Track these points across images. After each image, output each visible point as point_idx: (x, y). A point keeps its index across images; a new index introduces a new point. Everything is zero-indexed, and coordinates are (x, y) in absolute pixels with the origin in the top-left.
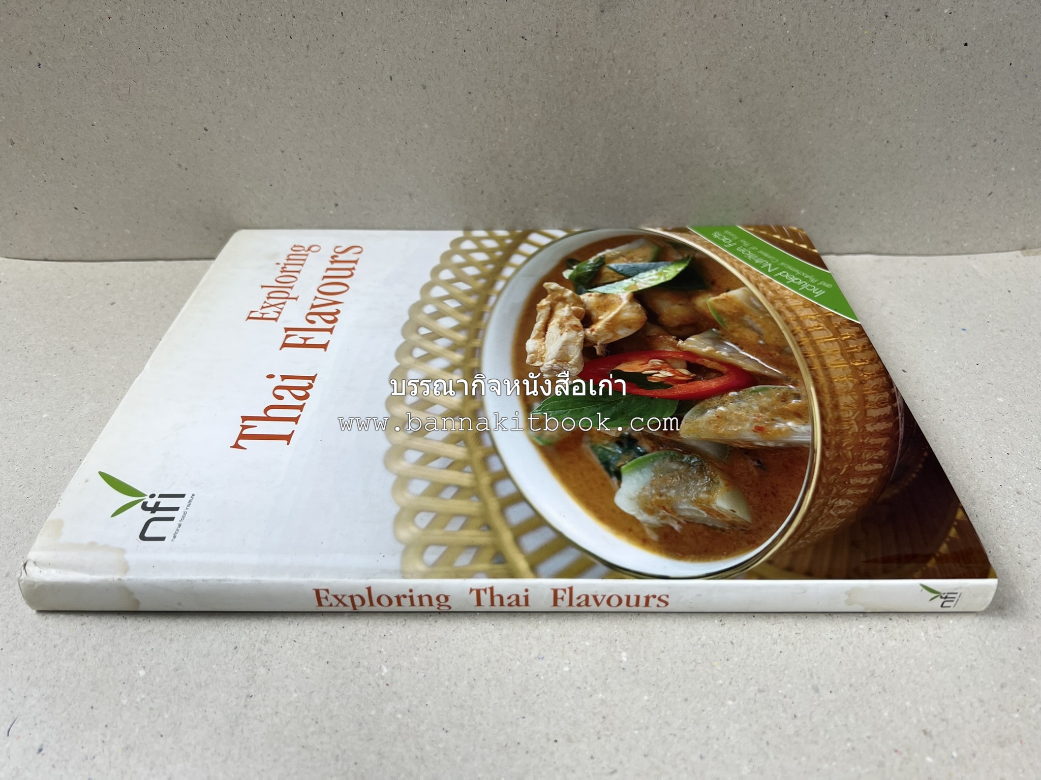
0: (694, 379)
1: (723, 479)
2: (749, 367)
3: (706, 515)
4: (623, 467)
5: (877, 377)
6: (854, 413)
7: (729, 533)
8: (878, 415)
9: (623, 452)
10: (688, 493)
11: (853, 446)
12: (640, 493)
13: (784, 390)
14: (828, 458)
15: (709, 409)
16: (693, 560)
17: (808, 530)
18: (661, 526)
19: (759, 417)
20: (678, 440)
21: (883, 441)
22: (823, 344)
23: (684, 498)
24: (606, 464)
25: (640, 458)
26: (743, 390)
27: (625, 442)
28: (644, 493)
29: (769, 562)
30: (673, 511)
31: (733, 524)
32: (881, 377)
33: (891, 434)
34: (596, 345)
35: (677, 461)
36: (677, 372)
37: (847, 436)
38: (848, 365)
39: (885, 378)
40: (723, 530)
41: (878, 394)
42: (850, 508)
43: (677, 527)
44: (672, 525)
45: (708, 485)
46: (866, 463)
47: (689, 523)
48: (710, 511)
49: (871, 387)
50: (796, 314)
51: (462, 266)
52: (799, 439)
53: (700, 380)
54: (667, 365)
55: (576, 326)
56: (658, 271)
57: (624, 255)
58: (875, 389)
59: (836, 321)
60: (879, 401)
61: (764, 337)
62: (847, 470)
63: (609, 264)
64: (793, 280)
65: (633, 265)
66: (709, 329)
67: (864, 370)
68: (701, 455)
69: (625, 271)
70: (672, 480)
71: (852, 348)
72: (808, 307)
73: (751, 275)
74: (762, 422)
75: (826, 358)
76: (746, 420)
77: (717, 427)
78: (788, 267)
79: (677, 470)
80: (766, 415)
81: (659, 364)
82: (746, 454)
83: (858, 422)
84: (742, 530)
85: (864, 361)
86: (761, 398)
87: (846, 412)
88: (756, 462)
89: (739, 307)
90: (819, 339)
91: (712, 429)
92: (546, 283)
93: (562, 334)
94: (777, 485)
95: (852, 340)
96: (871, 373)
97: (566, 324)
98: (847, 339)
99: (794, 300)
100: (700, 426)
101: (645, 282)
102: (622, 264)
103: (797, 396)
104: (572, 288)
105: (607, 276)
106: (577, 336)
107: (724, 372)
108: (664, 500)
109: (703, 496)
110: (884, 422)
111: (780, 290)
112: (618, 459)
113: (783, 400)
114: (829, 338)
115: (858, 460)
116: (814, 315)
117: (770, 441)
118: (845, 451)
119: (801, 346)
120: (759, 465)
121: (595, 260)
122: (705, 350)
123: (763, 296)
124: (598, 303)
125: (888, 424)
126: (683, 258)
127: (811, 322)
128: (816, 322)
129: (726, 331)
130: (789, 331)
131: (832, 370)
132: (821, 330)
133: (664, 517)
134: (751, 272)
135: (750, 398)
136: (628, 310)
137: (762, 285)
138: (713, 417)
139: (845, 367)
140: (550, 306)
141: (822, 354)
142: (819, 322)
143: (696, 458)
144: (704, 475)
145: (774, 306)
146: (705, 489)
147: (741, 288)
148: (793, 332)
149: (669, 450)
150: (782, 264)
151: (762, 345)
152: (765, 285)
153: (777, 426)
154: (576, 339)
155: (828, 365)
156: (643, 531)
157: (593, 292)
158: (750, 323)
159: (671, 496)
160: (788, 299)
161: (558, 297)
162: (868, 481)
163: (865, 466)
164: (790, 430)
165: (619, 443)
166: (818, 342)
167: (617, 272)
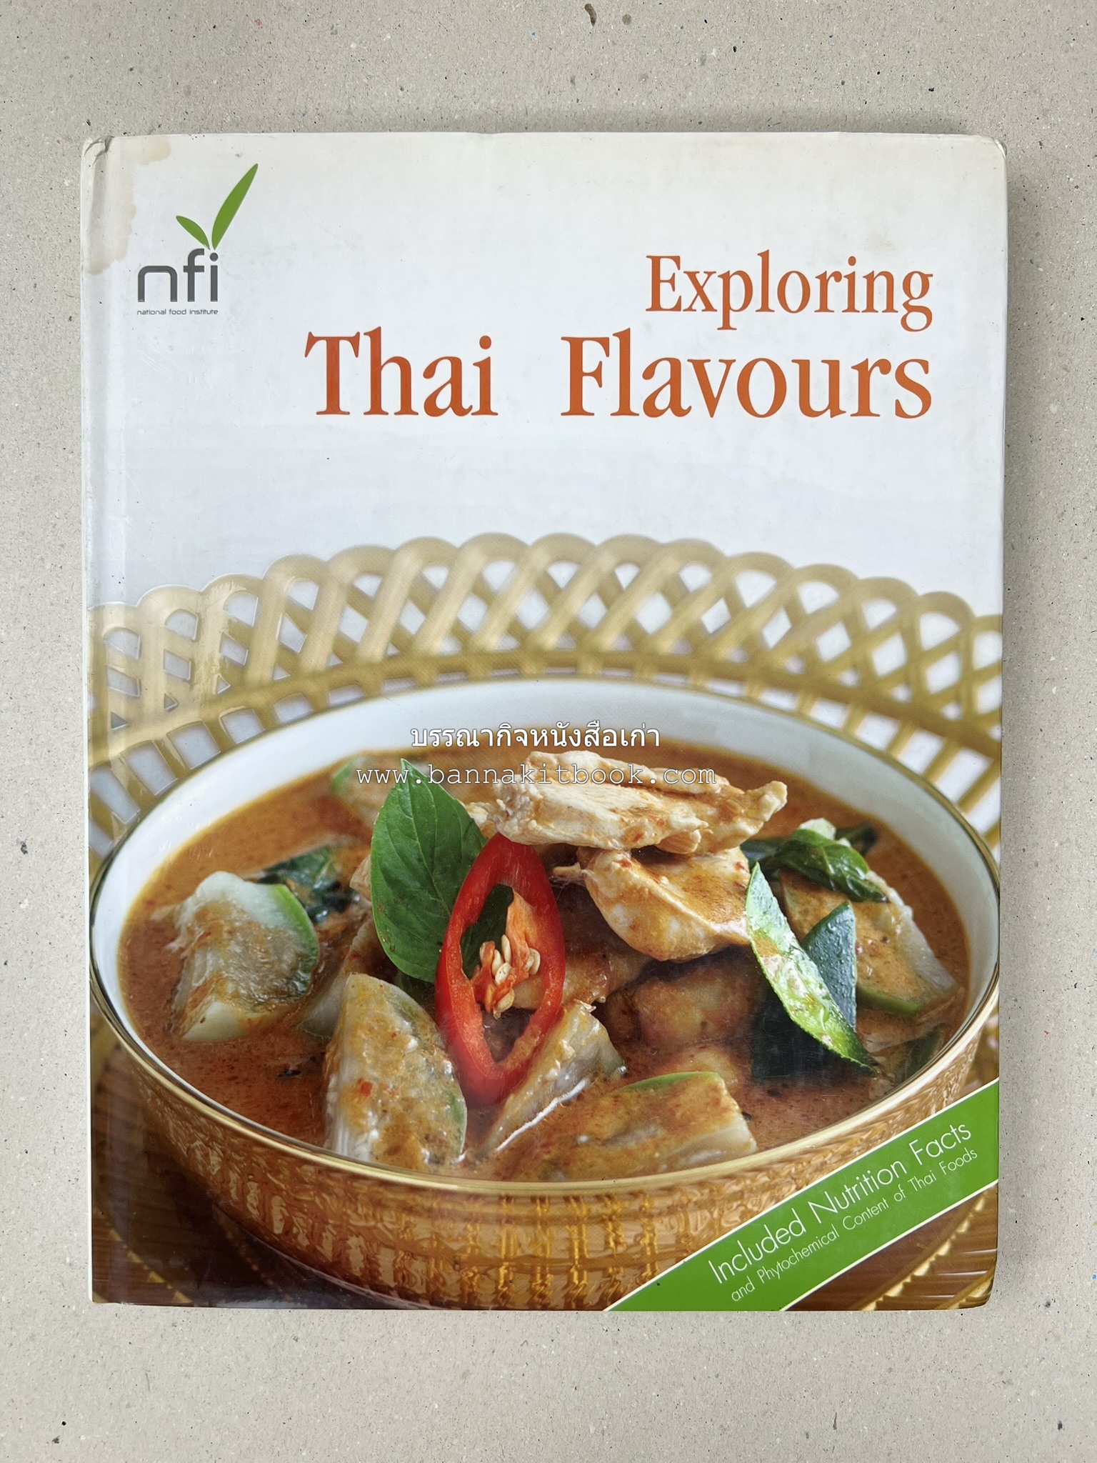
0: (486, 1013)
1: (261, 1021)
2: (515, 1104)
3: (197, 985)
4: (285, 888)
5: (462, 1289)
6: (391, 1232)
7: (165, 1008)
8: (381, 1263)
9: (315, 891)
10: (236, 969)
11: (321, 1207)
12: (234, 906)
13: (453, 1143)
14: (300, 1167)
15: (413, 1024)
16: (121, 958)
17: (167, 1103)
18: (177, 927)
19: (393, 1094)
20: (343, 970)
21: (327, 1250)
22: (565, 1235)
23: (225, 961)
24: (293, 865)
25: (305, 913)
26: (457, 1085)
27: (339, 894)
28: (235, 911)
29: (118, 1046)
30: (203, 944)
31: (180, 1015)
32: (461, 1296)
33: (338, 1265)
34: (583, 867)
35: (297, 962)
36: (505, 990)
37: (344, 1205)
38: (503, 1257)
39: (456, 1300)
40: (170, 1001)
41: (425, 1278)
42: (204, 1166)
43: (174, 945)
44: (178, 940)
45: (249, 997)
46: (287, 1214)
47: (182, 963)
48: (203, 990)
49: (444, 1274)
50: (660, 1214)
51: (853, 623)
52: (342, 1138)
53: (484, 1023)
54: (527, 976)
55: (639, 836)
56: (823, 998)
57: (888, 941)
58: (436, 1278)
59: (624, 1275)
60: (409, 1274)
61: (597, 1147)
62: (276, 1186)
63: (856, 907)
64: (772, 1238)
65: (847, 955)
66: (628, 1061)
67: (485, 1277)
68: (308, 998)
69: (826, 937)
70: (260, 951)
71: (543, 1276)
72: (678, 1242)
73: (800, 1166)
74: (380, 1095)
75: (530, 1229)
76: (385, 1073)
77: (371, 1029)
78: (821, 1243)
79: (280, 961)
80: (395, 1104)
81: (529, 964)
82: (313, 1059)
83: (369, 1229)
84: (170, 1025)
85: (505, 1284)
86: (437, 1106)
87: (394, 1220)
88: (296, 1068)
89: (693, 1123)
90: (580, 1233)
91: (367, 1020)
92: (784, 787)
93: (614, 811)
94: (250, 1086)
95: (566, 1283)
96: (474, 1284)
97: (647, 820)
98: (570, 1276)
99: (705, 1223)
100: (373, 1006)
101: (784, 971)
102: (854, 934)
103: (437, 1160)
104: (767, 835)
105: (809, 903)
106: (610, 838)
107: (502, 1064)
108: (221, 936)
109: (230, 987)
110: (362, 1265)
111: (743, 1208)
112: (301, 882)
113: (431, 1137)
114: (581, 1250)
115: (293, 1205)
116: (651, 1244)
117: (339, 1099)
118: (312, 1193)
119: (567, 1199)
120: (290, 1072)
121: (871, 883)
122: (565, 1043)
123: (726, 1173)
124: (713, 878)
125: (358, 1269)
126: (872, 1054)
127: (634, 1234)
128: (630, 1241)
129: (616, 1088)
130: (612, 1191)
131: (497, 1229)
132: (607, 1243)
133: (191, 932)
134: (810, 1170)
135: (437, 1090)
136: (687, 930)
137: (763, 1179)
138: (393, 1028)
139: (500, 1251)
140: (705, 793)
141: (539, 1227)
142: (629, 1247)
143: (304, 989)
144: (269, 994)
145: (692, 1184)
146: (242, 991)
147: (752, 1140)
148: (609, 1197)
149: (322, 955)
150: (835, 1234)
151: (574, 1138)
152: (763, 1184)
153: (370, 1114)
154: (599, 834)
155: (508, 1227)
156: (166, 903)
157: (751, 872)
158: (641, 1133)
159: (228, 945)
160: (711, 1213)
161: (734, 808)
162: (252, 1205)
163: (281, 1211)
164: (361, 1131)
165: (336, 886)
166: (575, 1229)
167: (825, 921)
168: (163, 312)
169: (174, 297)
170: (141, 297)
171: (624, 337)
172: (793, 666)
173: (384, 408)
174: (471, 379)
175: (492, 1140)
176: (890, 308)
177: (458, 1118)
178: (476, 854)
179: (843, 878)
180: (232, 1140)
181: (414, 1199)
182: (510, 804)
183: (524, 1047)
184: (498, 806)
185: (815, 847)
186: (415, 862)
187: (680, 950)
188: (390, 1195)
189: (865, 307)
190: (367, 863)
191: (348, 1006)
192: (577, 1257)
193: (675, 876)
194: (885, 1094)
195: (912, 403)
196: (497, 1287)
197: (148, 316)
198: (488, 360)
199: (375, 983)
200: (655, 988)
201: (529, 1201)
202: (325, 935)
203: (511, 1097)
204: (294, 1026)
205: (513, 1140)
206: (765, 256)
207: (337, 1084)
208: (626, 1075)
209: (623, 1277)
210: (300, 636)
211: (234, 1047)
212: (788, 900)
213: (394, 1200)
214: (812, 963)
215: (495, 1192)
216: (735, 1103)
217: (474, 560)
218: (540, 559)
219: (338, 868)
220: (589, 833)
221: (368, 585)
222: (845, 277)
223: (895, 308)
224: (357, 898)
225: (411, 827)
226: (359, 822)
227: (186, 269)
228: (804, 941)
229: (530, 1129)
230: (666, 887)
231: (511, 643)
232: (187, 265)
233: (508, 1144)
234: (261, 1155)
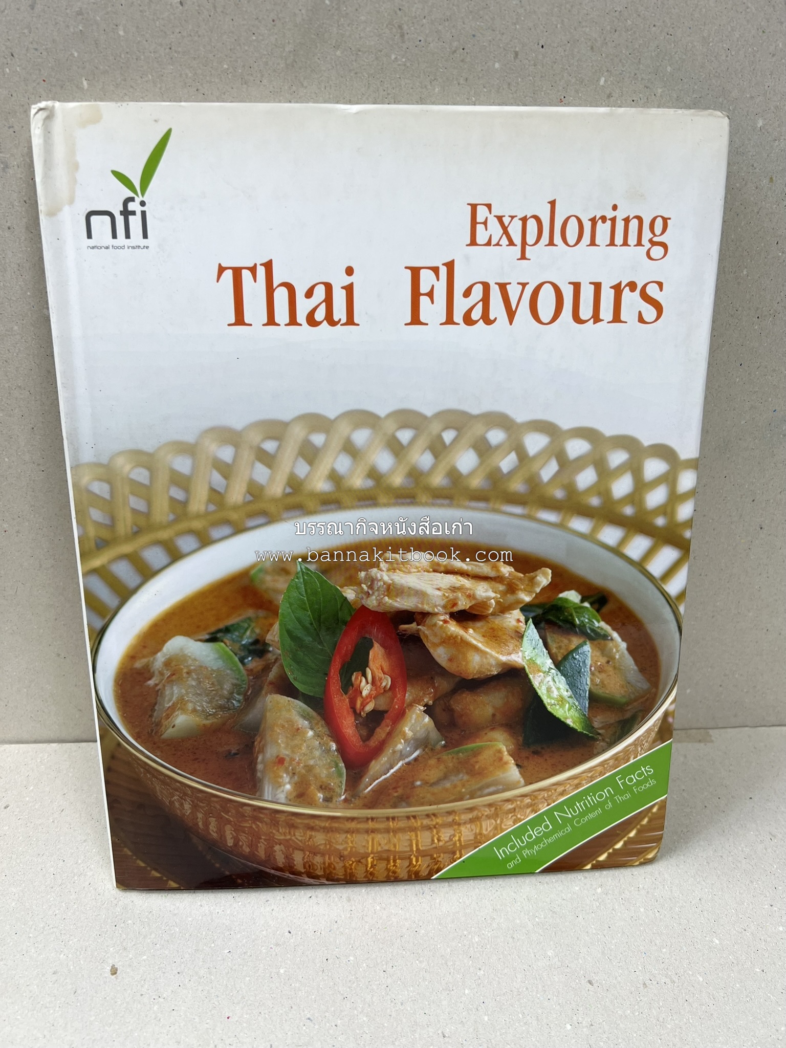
0: (356, 714)
1: (212, 724)
2: (375, 766)
3: (168, 705)
4: (222, 644)
5: (345, 871)
6: (301, 841)
7: (148, 721)
8: (295, 859)
9: (244, 646)
10: (193, 695)
11: (257, 830)
12: (190, 657)
13: (338, 790)
14: (242, 808)
15: (310, 722)
16: (116, 692)
17: (154, 776)
18: (152, 671)
19: (299, 763)
20: (263, 692)
21: (261, 854)
22: (408, 837)
23: (186, 691)
24: (227, 630)
25: (236, 659)
26: (339, 756)
27: (258, 647)
28: (190, 660)
29: (119, 744)
30: (170, 680)
31: (158, 724)
32: (345, 875)
33: (269, 862)
34: (418, 625)
35: (233, 689)
36: (368, 700)
37: (271, 828)
38: (370, 851)
39: (342, 877)
40: (151, 716)
41: (322, 866)
42: (180, 811)
43: (151, 683)
44: (154, 679)
45: (203, 711)
46: (235, 835)
47: (157, 693)
48: (173, 708)
49: (334, 863)
50: (465, 823)
51: (600, 466)
52: (268, 790)
53: (356, 720)
54: (383, 691)
55: (455, 605)
56: (569, 697)
57: (610, 663)
58: (330, 865)
59: (443, 857)
60: (313, 864)
61: (427, 788)
62: (227, 819)
63: (591, 643)
64: (532, 833)
65: (585, 672)
66: (446, 738)
67: (360, 864)
68: (242, 710)
69: (571, 661)
70: (208, 683)
71: (395, 861)
72: (476, 838)
73: (550, 793)
74: (290, 764)
75: (386, 836)
76: (293, 752)
77: (283, 726)
78: (561, 834)
79: (222, 688)
80: (300, 769)
81: (384, 684)
82: (247, 746)
83: (287, 841)
84: (152, 731)
85: (372, 867)
86: (327, 769)
87: (302, 834)
88: (236, 752)
89: (485, 772)
90: (417, 836)
91: (280, 722)
92: (550, 571)
93: (439, 589)
94: (207, 763)
95: (408, 864)
96: (353, 867)
97: (460, 595)
98: (411, 860)
99: (492, 827)
100: (284, 713)
101: (545, 683)
102: (590, 659)
103: (328, 800)
104: (537, 601)
105: (562, 641)
106: (436, 606)
107: (367, 743)
108: (182, 675)
109: (190, 706)
110: (284, 861)
111: (515, 817)
112: (233, 640)
113: (323, 787)
114: (417, 845)
115: (238, 829)
116: (460, 840)
117: (265, 767)
118: (250, 822)
119: (408, 818)
120: (232, 754)
121: (602, 629)
122: (407, 729)
123: (505, 799)
124: (502, 629)
125: (281, 863)
126: (597, 729)
127: (449, 835)
128: (447, 839)
129: (438, 754)
130: (436, 811)
131: (366, 836)
132: (433, 840)
133: (161, 674)
134: (556, 794)
135: (326, 760)
136: (484, 660)
137: (527, 800)
138: (297, 725)
139: (368, 849)
140: (498, 577)
141: (392, 834)
142: (446, 842)
143: (239, 705)
144: (216, 709)
145: (485, 806)
146: (198, 708)
147: (522, 779)
148: (434, 815)
149: (249, 684)
150: (569, 829)
151: (413, 783)
152: (528, 804)
153: (285, 775)
154: (429, 604)
155: (373, 835)
156: (144, 657)
157: (526, 624)
158: (453, 778)
159: (187, 681)
160: (496, 821)
161: (517, 585)
162: (213, 831)
163: (231, 833)
164: (278, 785)
165: (256, 642)
166: (413, 834)
167: (572, 652)
168: (107, 248)
169: (114, 236)
170: (89, 236)
171: (450, 266)
172: (559, 494)
173: (277, 321)
174: (339, 298)
175: (362, 786)
176: (639, 243)
177: (340, 775)
178: (349, 619)
179: (584, 626)
180: (198, 795)
181: (314, 822)
182: (371, 587)
183: (381, 733)
184: (362, 589)
185: (568, 608)
186: (309, 625)
187: (480, 672)
188: (299, 821)
189: (621, 243)
190: (276, 627)
191: (268, 714)
192: (415, 849)
193: (478, 628)
194: (603, 750)
195: (650, 312)
196: (367, 869)
197: (96, 250)
198: (352, 285)
199: (284, 700)
200: (464, 695)
201: (385, 819)
202: (250, 672)
203: (373, 762)
204: (234, 727)
205: (375, 786)
206: (553, 203)
207: (263, 759)
208: (445, 746)
209: (443, 859)
210: (224, 482)
211: (195, 741)
212: (549, 640)
213: (302, 823)
214: (563, 677)
215: (364, 815)
216: (512, 759)
217: (344, 429)
218: (390, 426)
219: (258, 631)
220: (422, 604)
221: (270, 446)
222: (609, 219)
223: (643, 243)
224: (271, 649)
225: (305, 603)
226: (270, 602)
227: (122, 213)
228: (558, 665)
229: (385, 779)
230: (472, 635)
231: (370, 483)
232: (122, 209)
233: (372, 789)
234: (217, 802)
